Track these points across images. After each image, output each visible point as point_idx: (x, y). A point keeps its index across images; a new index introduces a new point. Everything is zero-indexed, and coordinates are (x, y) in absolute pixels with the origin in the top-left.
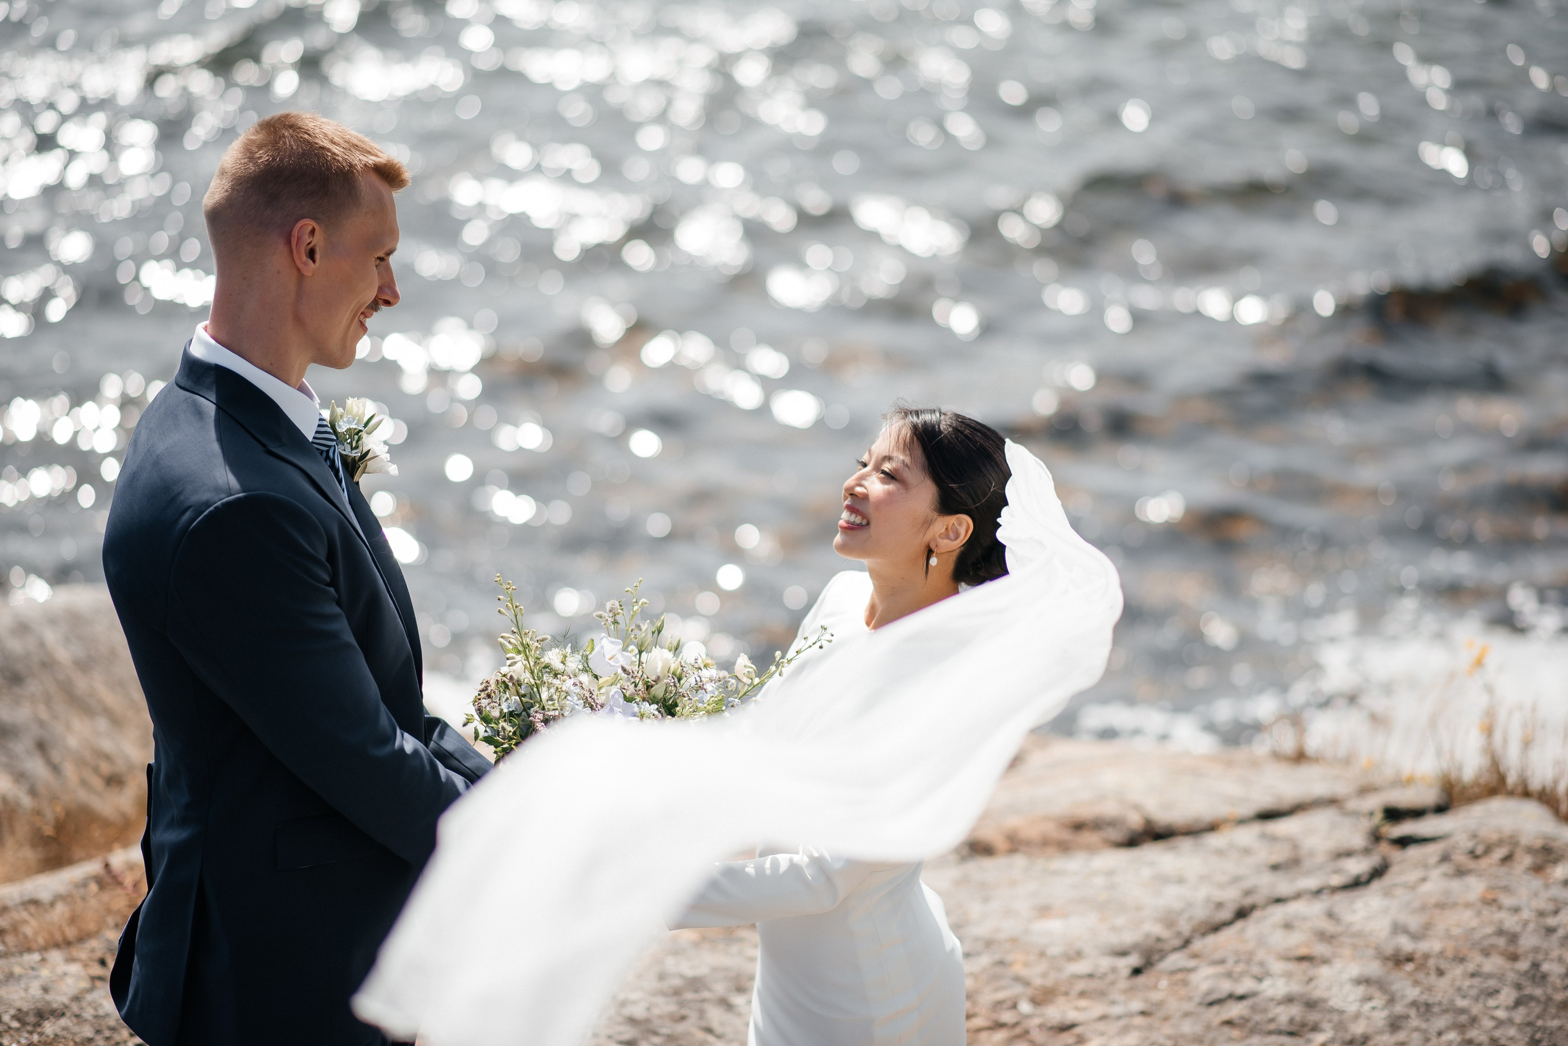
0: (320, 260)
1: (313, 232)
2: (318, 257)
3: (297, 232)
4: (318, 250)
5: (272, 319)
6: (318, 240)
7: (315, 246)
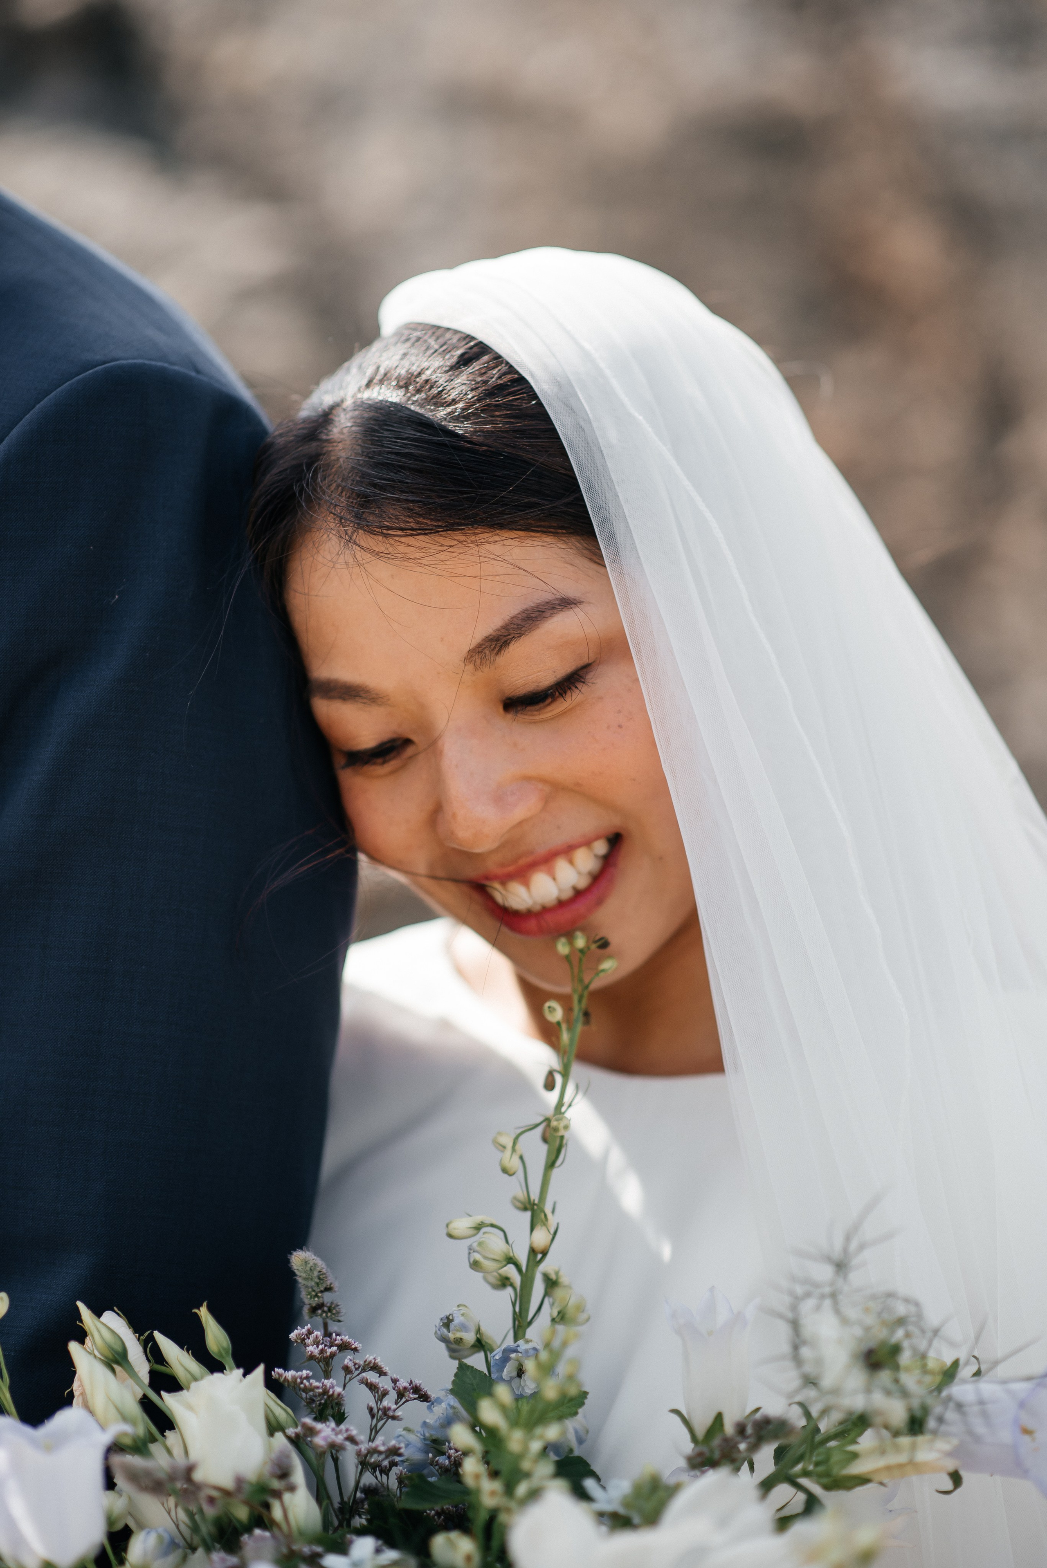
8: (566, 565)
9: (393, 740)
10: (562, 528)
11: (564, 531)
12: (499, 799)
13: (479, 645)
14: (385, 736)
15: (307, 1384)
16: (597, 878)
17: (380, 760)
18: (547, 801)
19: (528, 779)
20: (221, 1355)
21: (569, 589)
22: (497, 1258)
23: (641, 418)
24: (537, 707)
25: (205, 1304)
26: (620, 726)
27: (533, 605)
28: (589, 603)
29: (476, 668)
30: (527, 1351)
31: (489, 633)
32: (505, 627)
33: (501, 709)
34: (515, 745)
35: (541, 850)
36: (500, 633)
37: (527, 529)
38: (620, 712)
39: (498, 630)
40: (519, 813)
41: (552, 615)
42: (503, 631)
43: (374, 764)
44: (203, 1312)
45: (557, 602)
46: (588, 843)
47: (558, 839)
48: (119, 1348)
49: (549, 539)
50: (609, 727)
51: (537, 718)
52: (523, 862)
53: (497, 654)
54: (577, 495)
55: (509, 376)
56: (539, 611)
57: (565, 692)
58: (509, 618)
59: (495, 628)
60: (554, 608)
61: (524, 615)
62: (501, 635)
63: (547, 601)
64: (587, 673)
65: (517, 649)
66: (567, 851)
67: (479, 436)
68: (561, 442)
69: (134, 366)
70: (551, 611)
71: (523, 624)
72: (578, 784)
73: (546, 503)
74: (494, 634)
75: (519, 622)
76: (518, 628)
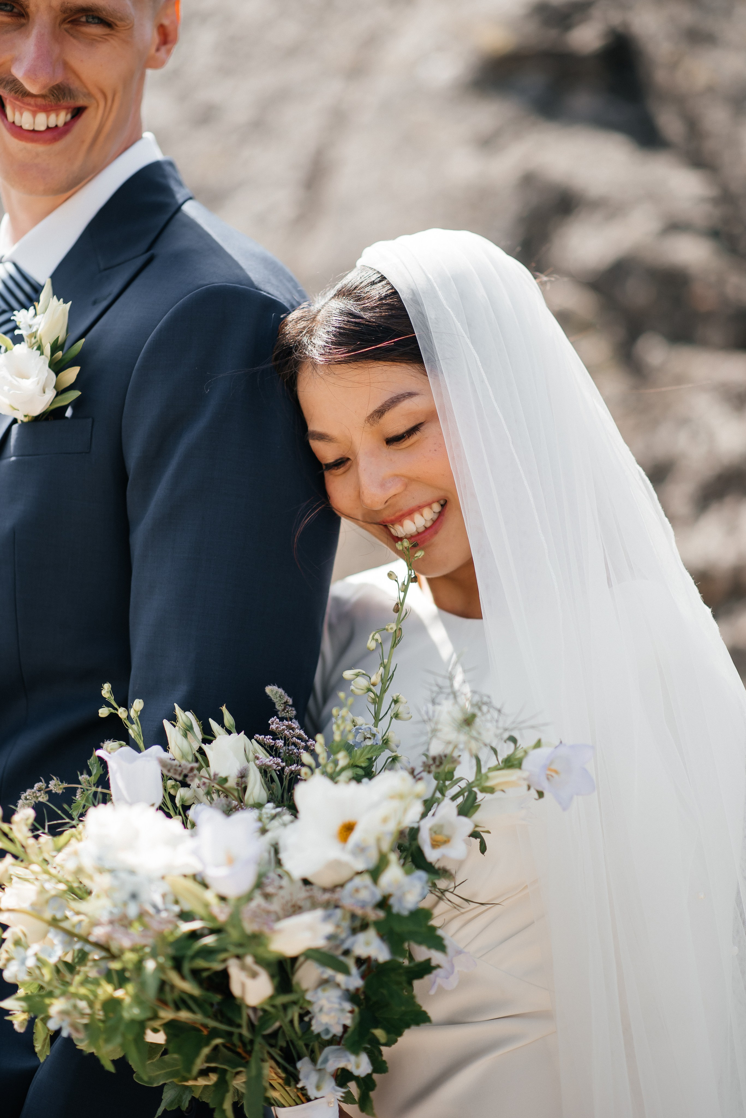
8: (412, 377)
9: (341, 459)
10: (410, 360)
11: (411, 362)
12: (382, 485)
13: (372, 414)
14: (338, 457)
15: (268, 741)
16: (435, 522)
17: (336, 468)
18: (406, 486)
19: (397, 476)
20: (230, 728)
21: (413, 388)
22: (362, 688)
23: (450, 310)
24: (399, 442)
25: (225, 705)
26: (435, 450)
27: (395, 396)
28: (422, 394)
29: (372, 425)
30: (365, 729)
31: (376, 409)
32: (382, 406)
33: (385, 444)
34: (391, 460)
35: (406, 509)
36: (380, 409)
37: (393, 361)
38: (435, 444)
39: (380, 407)
40: (392, 492)
41: (403, 400)
42: (381, 407)
43: (334, 469)
44: (224, 709)
45: (407, 394)
46: (429, 505)
47: (413, 503)
48: (189, 724)
49: (404, 365)
50: (430, 451)
51: (401, 447)
52: (398, 514)
53: (380, 418)
54: (417, 345)
55: (391, 291)
56: (398, 398)
57: (410, 436)
58: (384, 402)
59: (378, 406)
60: (405, 397)
61: (391, 400)
62: (381, 410)
63: (402, 394)
64: (421, 427)
65: (388, 416)
66: (419, 509)
67: (374, 319)
68: (410, 320)
69: (221, 286)
70: (403, 398)
71: (390, 404)
72: (418, 478)
73: (402, 348)
74: (378, 409)
75: (389, 403)
76: (388, 406)
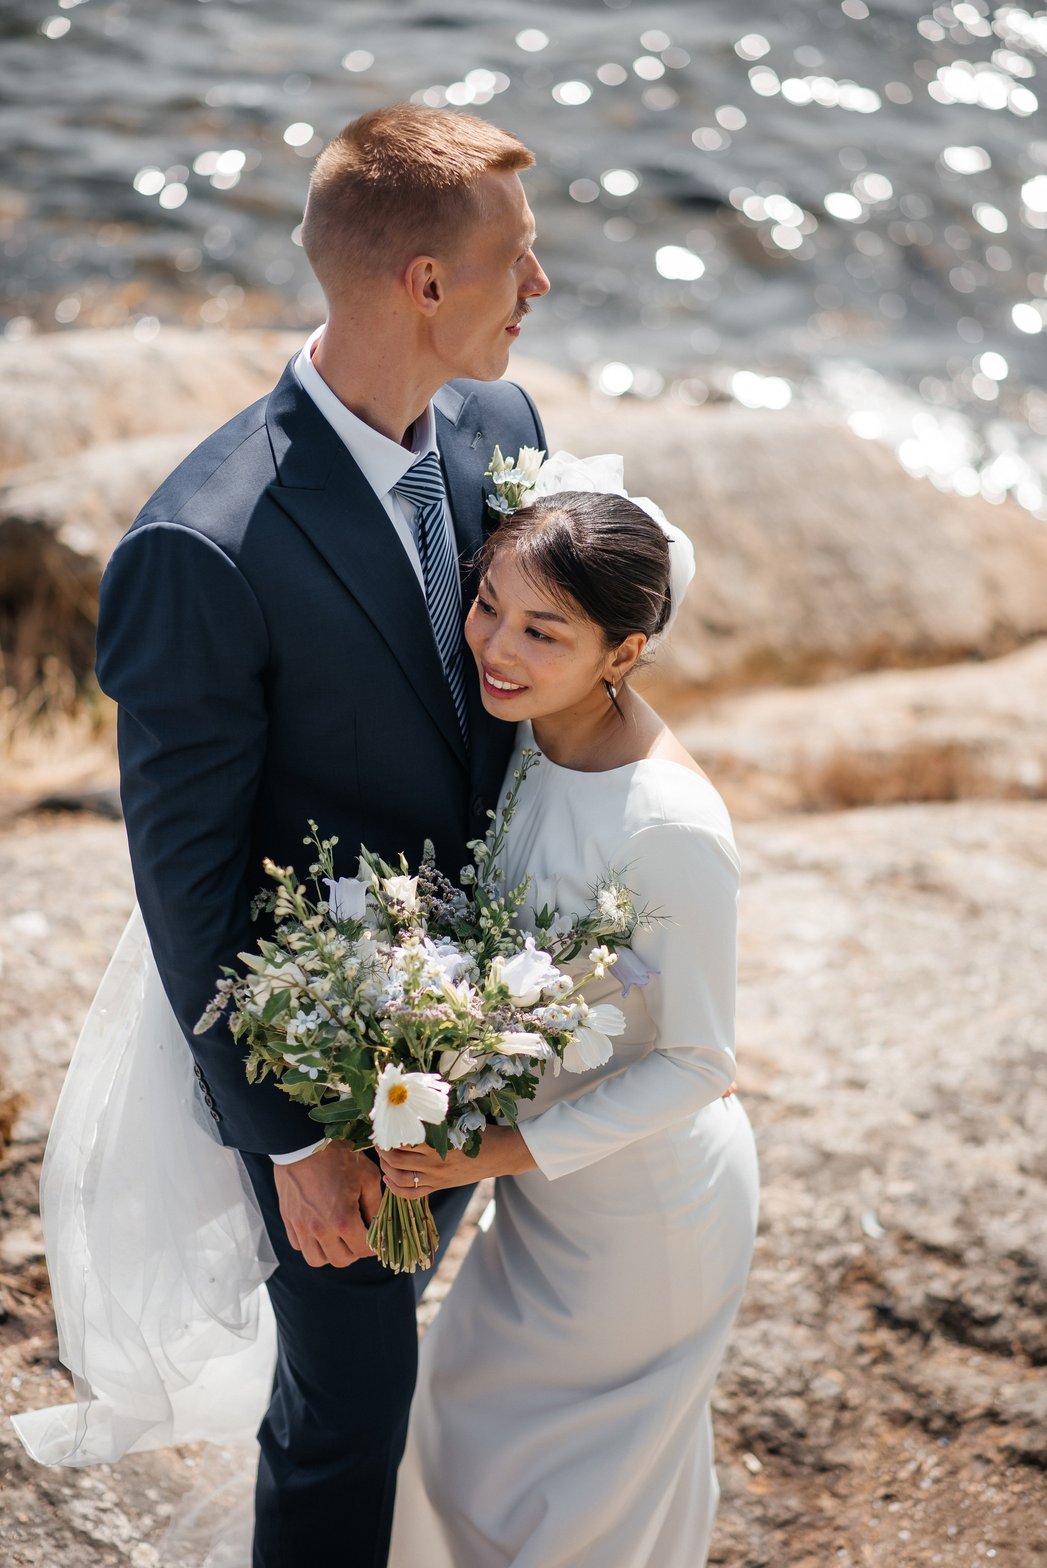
0: (445, 294)
1: (429, 267)
2: (440, 292)
3: (412, 270)
4: (439, 283)
5: (383, 357)
6: (438, 273)
7: (435, 279)
18: (516, 665)
20: (405, 870)
24: (533, 637)
25: (403, 852)
33: (525, 630)
41: (556, 620)
51: (532, 641)
56: (553, 617)
62: (539, 614)
71: (546, 616)
